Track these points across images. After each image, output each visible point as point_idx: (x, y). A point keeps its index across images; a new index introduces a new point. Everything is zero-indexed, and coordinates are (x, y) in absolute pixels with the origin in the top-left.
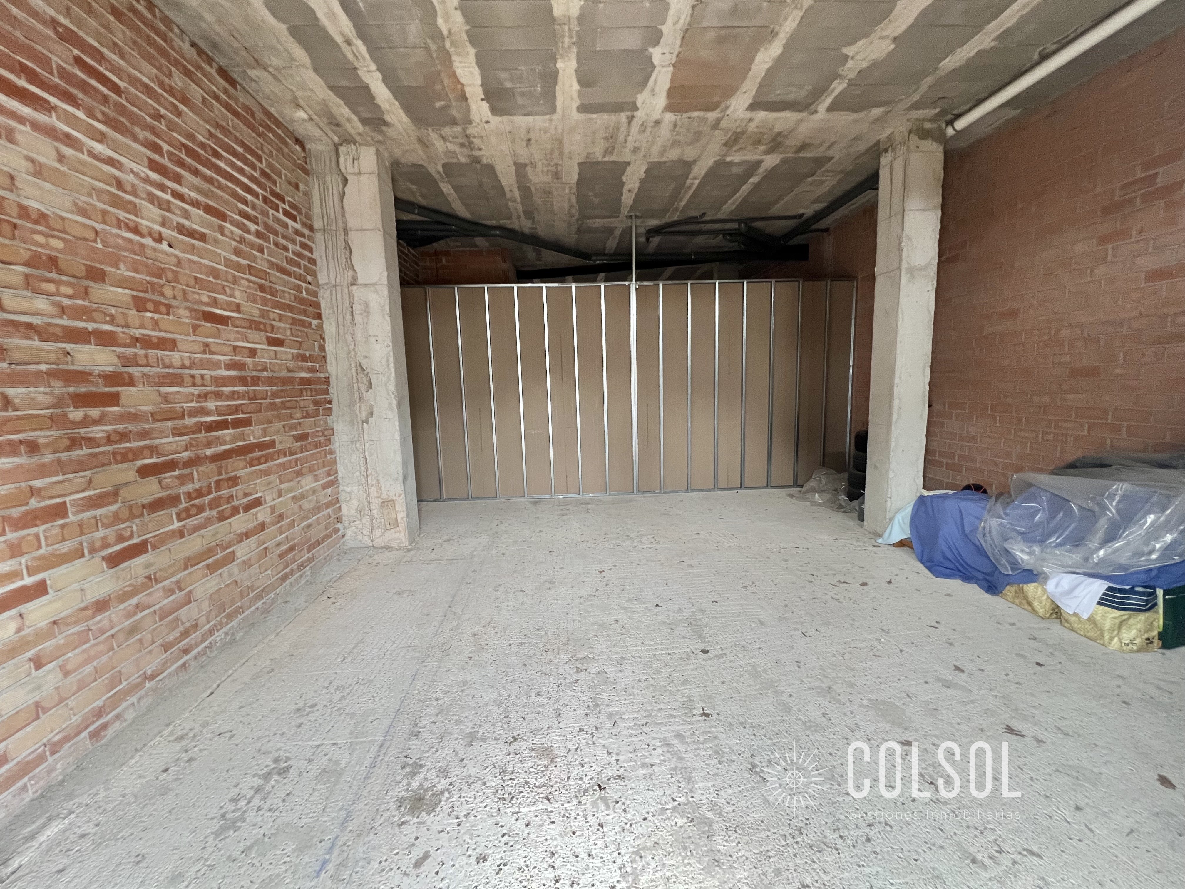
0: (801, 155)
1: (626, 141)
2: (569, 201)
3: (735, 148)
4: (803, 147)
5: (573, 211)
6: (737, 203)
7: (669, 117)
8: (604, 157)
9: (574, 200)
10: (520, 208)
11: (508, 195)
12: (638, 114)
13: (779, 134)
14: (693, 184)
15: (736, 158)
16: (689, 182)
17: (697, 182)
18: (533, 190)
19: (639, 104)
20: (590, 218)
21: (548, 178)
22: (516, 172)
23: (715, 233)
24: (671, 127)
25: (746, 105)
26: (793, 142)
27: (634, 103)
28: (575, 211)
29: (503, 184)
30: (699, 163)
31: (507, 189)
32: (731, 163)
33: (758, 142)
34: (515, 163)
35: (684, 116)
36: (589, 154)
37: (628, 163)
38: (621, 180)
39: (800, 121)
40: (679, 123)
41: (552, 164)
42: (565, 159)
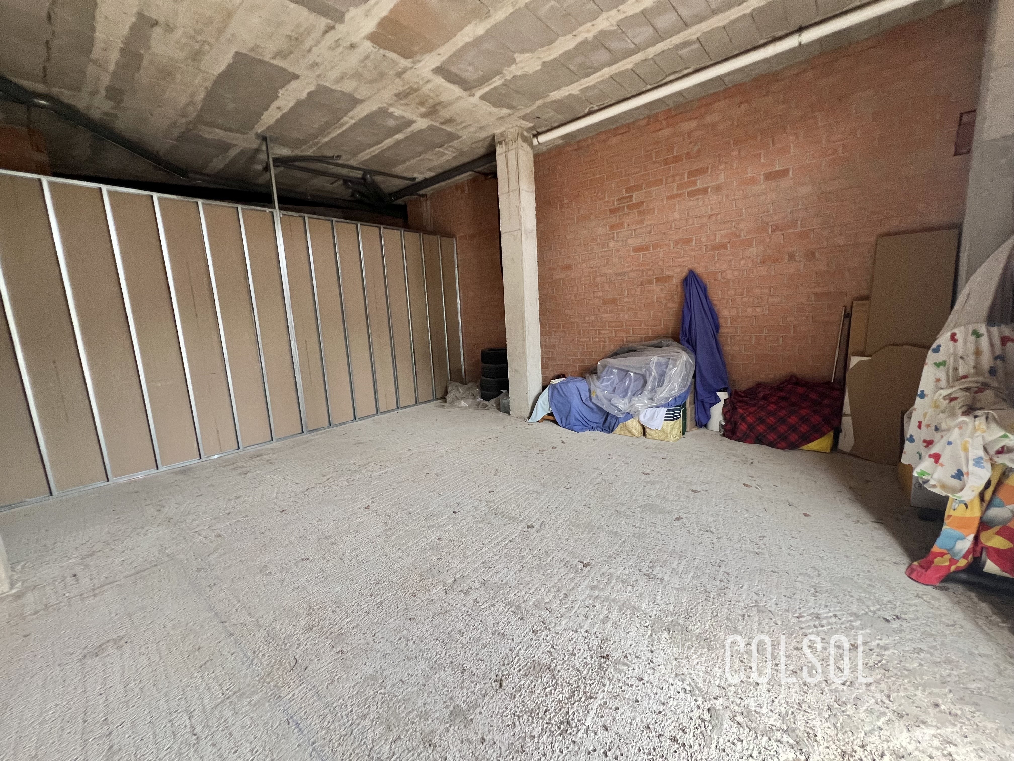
0: (444, 127)
1: (309, 51)
2: (193, 94)
3: (402, 102)
4: (449, 121)
5: (191, 109)
6: (373, 154)
7: (368, 46)
8: (274, 58)
9: (201, 95)
10: (106, 80)
11: (96, 53)
12: (339, 27)
13: (440, 103)
14: (346, 123)
15: (397, 111)
16: (345, 119)
17: (352, 121)
18: (145, 62)
19: (347, 17)
20: (207, 124)
21: (180, 55)
22: (133, 28)
23: (337, 177)
24: (362, 57)
25: (434, 67)
26: (445, 114)
27: (343, 14)
28: (193, 112)
29: (98, 35)
30: (365, 104)
31: (99, 45)
32: (391, 115)
33: (422, 104)
34: (140, 15)
35: (382, 51)
36: (257, 46)
37: (296, 77)
38: (277, 92)
39: (460, 98)
40: (372, 57)
41: (199, 38)
42: (222, 39)
